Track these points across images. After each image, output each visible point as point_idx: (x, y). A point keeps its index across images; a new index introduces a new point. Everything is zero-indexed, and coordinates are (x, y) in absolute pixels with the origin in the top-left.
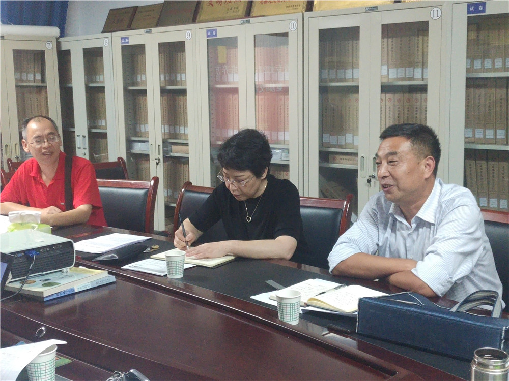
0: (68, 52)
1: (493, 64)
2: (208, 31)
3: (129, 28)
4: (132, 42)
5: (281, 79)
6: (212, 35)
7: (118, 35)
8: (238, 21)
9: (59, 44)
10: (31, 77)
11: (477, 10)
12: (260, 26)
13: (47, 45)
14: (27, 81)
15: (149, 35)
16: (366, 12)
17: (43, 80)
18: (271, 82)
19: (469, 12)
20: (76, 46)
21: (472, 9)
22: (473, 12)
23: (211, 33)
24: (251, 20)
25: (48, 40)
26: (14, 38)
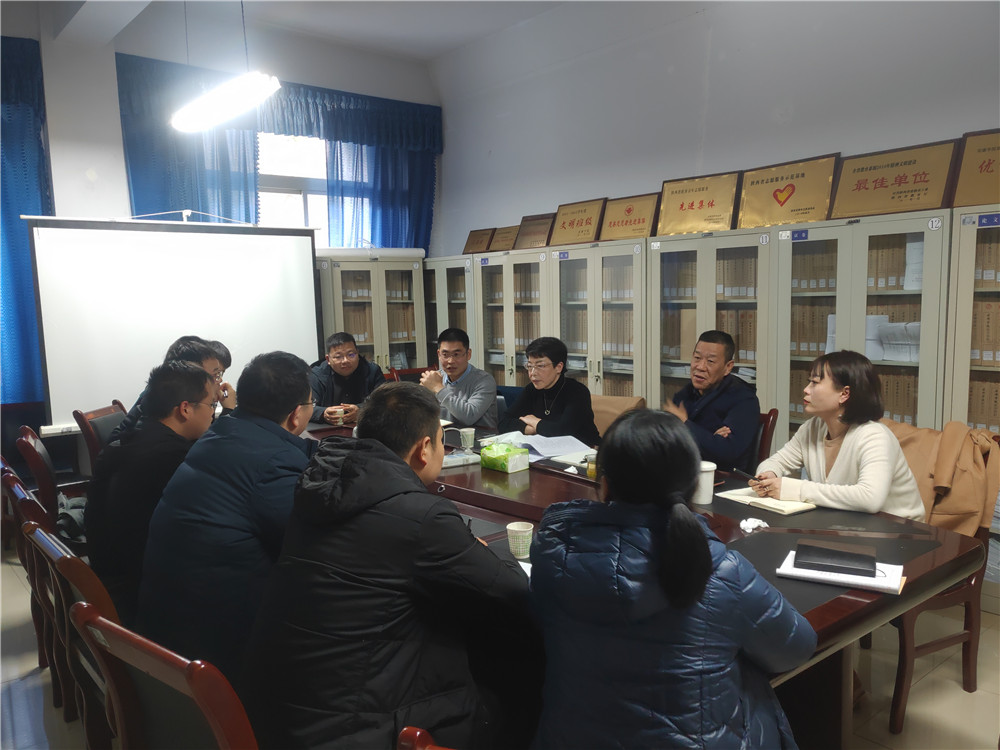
0: (433, 271)
1: (818, 284)
2: (560, 254)
3: (488, 250)
4: (492, 263)
5: (627, 296)
6: (564, 257)
7: (478, 257)
8: (589, 245)
9: (424, 264)
10: (399, 295)
11: (800, 237)
12: (606, 249)
13: (414, 266)
14: (396, 298)
15: (506, 257)
16: (703, 237)
17: (410, 297)
18: (618, 299)
19: (793, 238)
20: (441, 265)
21: (796, 236)
22: (796, 239)
23: (563, 254)
24: (600, 244)
25: (413, 260)
26: (386, 260)
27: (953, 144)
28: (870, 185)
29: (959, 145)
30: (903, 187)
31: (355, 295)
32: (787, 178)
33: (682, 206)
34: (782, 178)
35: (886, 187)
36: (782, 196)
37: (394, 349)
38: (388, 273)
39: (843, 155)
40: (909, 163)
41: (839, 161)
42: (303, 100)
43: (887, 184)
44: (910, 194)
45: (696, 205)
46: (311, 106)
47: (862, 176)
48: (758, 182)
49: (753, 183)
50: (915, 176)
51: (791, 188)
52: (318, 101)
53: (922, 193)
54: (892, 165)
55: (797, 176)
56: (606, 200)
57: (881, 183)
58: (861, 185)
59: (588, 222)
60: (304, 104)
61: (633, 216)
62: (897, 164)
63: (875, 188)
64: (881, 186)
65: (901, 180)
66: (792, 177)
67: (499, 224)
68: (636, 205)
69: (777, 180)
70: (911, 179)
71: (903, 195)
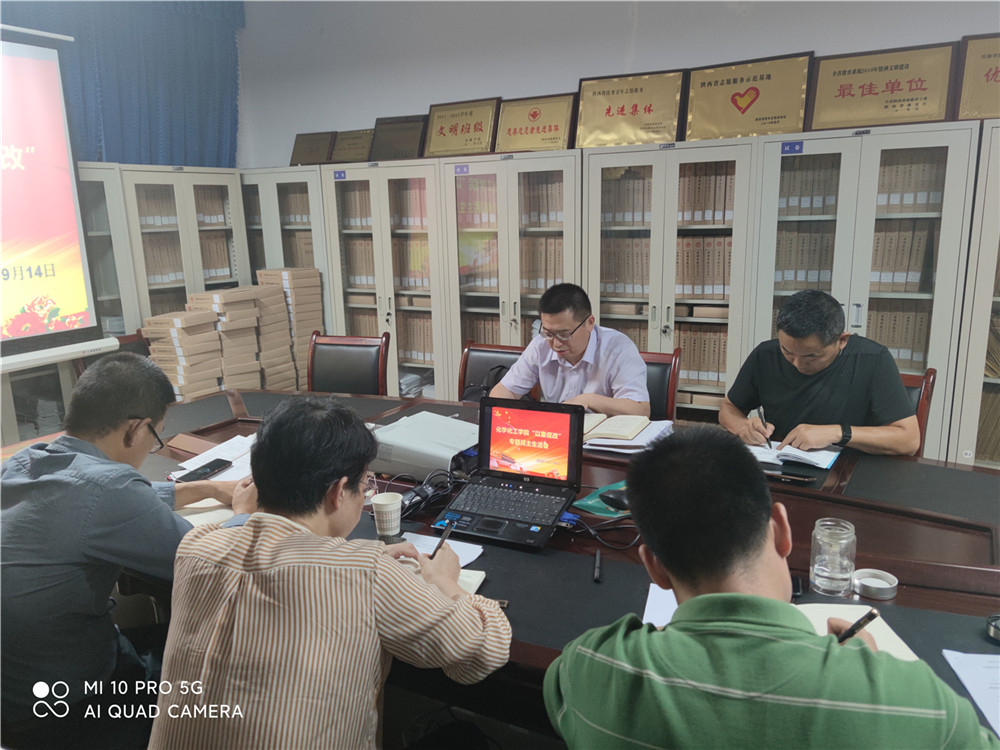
2: (456, 167)
4: (351, 177)
6: (462, 172)
7: (330, 169)
8: (498, 157)
9: (241, 177)
11: (792, 150)
15: (374, 169)
16: (661, 149)
19: (783, 151)
20: (269, 179)
21: (787, 148)
22: (787, 152)
23: (461, 169)
24: (515, 155)
27: (950, 48)
28: (856, 91)
29: (959, 49)
30: (897, 95)
31: (158, 222)
32: (748, 80)
33: (609, 110)
34: (742, 80)
35: (877, 94)
36: (743, 103)
39: (818, 54)
40: (901, 67)
41: (814, 62)
43: (876, 91)
44: (905, 104)
45: (628, 109)
47: (845, 80)
48: (710, 84)
49: (703, 84)
50: (910, 82)
51: (753, 93)
53: (921, 103)
54: (881, 69)
55: (762, 78)
56: (499, 101)
57: (869, 90)
58: (844, 91)
59: (478, 127)
61: (540, 122)
62: (886, 68)
63: (863, 95)
64: (870, 93)
65: (893, 87)
66: (755, 79)
67: (340, 130)
68: (543, 108)
69: (735, 81)
70: (905, 86)
71: (898, 104)
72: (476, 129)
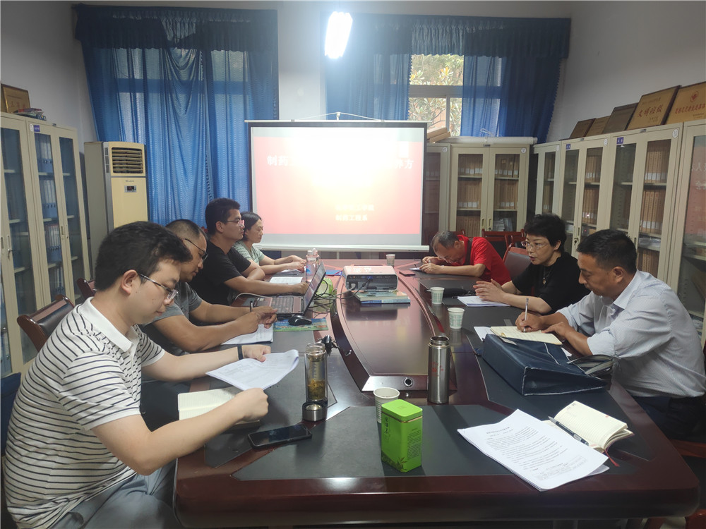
4: (573, 148)
6: (620, 142)
7: (564, 143)
8: (638, 131)
10: (510, 173)
13: (522, 151)
14: (507, 176)
15: (582, 142)
20: (542, 150)
23: (620, 140)
24: (647, 129)
25: (521, 146)
26: (497, 146)
31: (472, 172)
37: (498, 215)
38: (497, 155)
42: (448, 28)
46: (454, 31)
52: (460, 27)
56: (679, 88)
59: (659, 110)
60: (448, 31)
67: (597, 117)
68: (701, 91)
72: (658, 111)
